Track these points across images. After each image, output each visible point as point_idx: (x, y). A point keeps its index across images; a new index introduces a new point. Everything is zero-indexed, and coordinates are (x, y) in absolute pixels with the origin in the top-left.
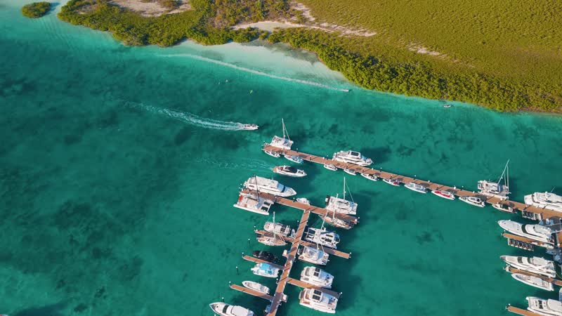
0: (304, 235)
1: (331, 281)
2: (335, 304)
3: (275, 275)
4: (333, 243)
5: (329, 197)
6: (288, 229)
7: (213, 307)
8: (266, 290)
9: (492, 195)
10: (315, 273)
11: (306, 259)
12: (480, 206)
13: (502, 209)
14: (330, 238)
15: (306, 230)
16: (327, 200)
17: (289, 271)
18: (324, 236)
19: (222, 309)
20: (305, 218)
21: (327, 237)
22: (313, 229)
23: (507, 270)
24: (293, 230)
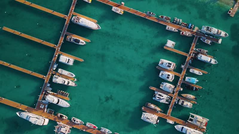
0: (171, 100)
1: (160, 74)
2: (160, 63)
3: (187, 78)
4: (157, 94)
5: (157, 123)
6: (180, 103)
7: (216, 62)
8: (191, 71)
9: (65, 125)
10: (169, 76)
11: (171, 85)
12: (74, 118)
13: (64, 115)
14: (159, 96)
15: (170, 102)
16: (158, 122)
17: (180, 79)
18: (162, 98)
19: (212, 61)
20: (170, 111)
21: (160, 97)
22: (166, 103)
23: (76, 80)
24: (177, 103)
